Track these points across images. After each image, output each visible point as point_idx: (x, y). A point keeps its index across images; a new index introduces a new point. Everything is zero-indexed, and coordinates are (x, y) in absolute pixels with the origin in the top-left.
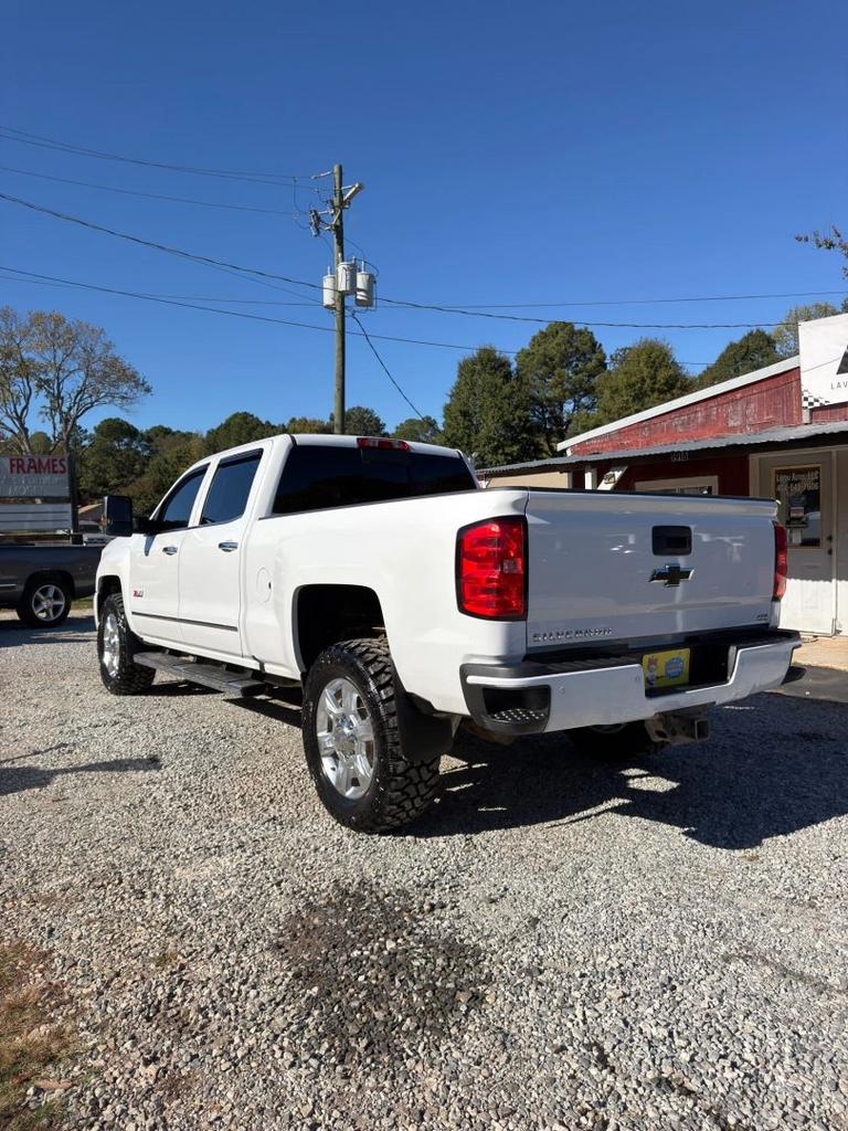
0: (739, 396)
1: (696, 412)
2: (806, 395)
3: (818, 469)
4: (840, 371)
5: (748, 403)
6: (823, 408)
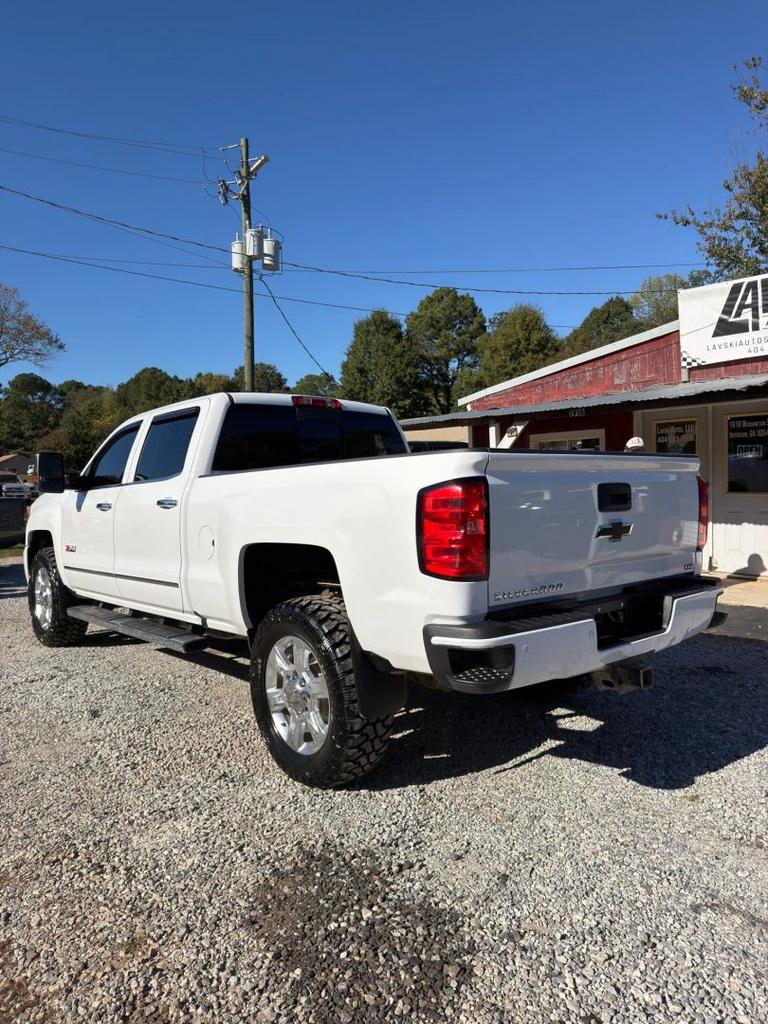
0: (623, 356)
1: (585, 372)
2: (684, 355)
3: (694, 422)
4: (716, 334)
5: (632, 363)
6: (700, 367)
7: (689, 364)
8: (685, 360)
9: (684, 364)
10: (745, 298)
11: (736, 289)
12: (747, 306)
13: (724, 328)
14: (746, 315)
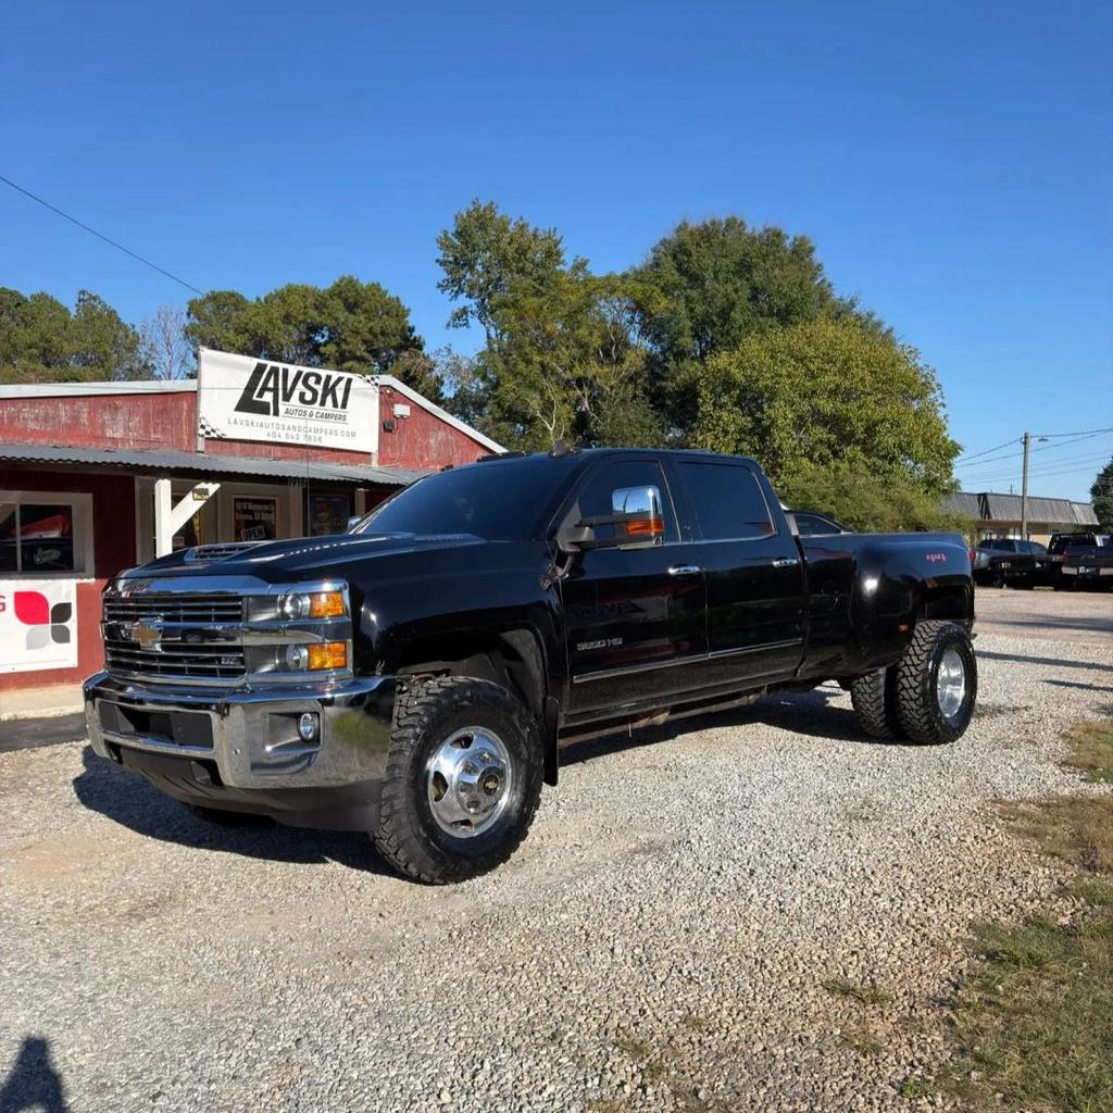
0: (118, 403)
2: (203, 422)
4: (236, 410)
5: (131, 414)
7: (208, 433)
8: (203, 427)
9: (201, 431)
10: (268, 380)
11: (260, 369)
12: (270, 390)
13: (247, 404)
14: (268, 397)
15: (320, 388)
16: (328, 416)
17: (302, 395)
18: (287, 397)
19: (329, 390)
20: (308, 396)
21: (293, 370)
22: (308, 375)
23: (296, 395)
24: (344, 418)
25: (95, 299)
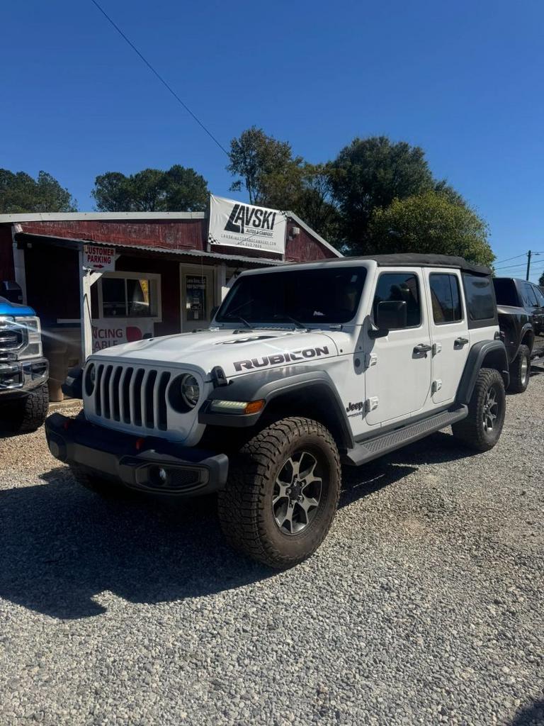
0: (172, 224)
1: (145, 226)
4: (225, 230)
5: (177, 231)
7: (212, 242)
8: (210, 239)
9: (209, 241)
10: (239, 213)
11: (237, 207)
12: (240, 219)
13: (230, 227)
14: (239, 223)
15: (262, 218)
16: (265, 234)
17: (254, 221)
18: (248, 223)
19: (266, 220)
20: (257, 223)
21: (251, 207)
22: (258, 210)
23: (251, 222)
24: (271, 235)
25: (48, 175)
